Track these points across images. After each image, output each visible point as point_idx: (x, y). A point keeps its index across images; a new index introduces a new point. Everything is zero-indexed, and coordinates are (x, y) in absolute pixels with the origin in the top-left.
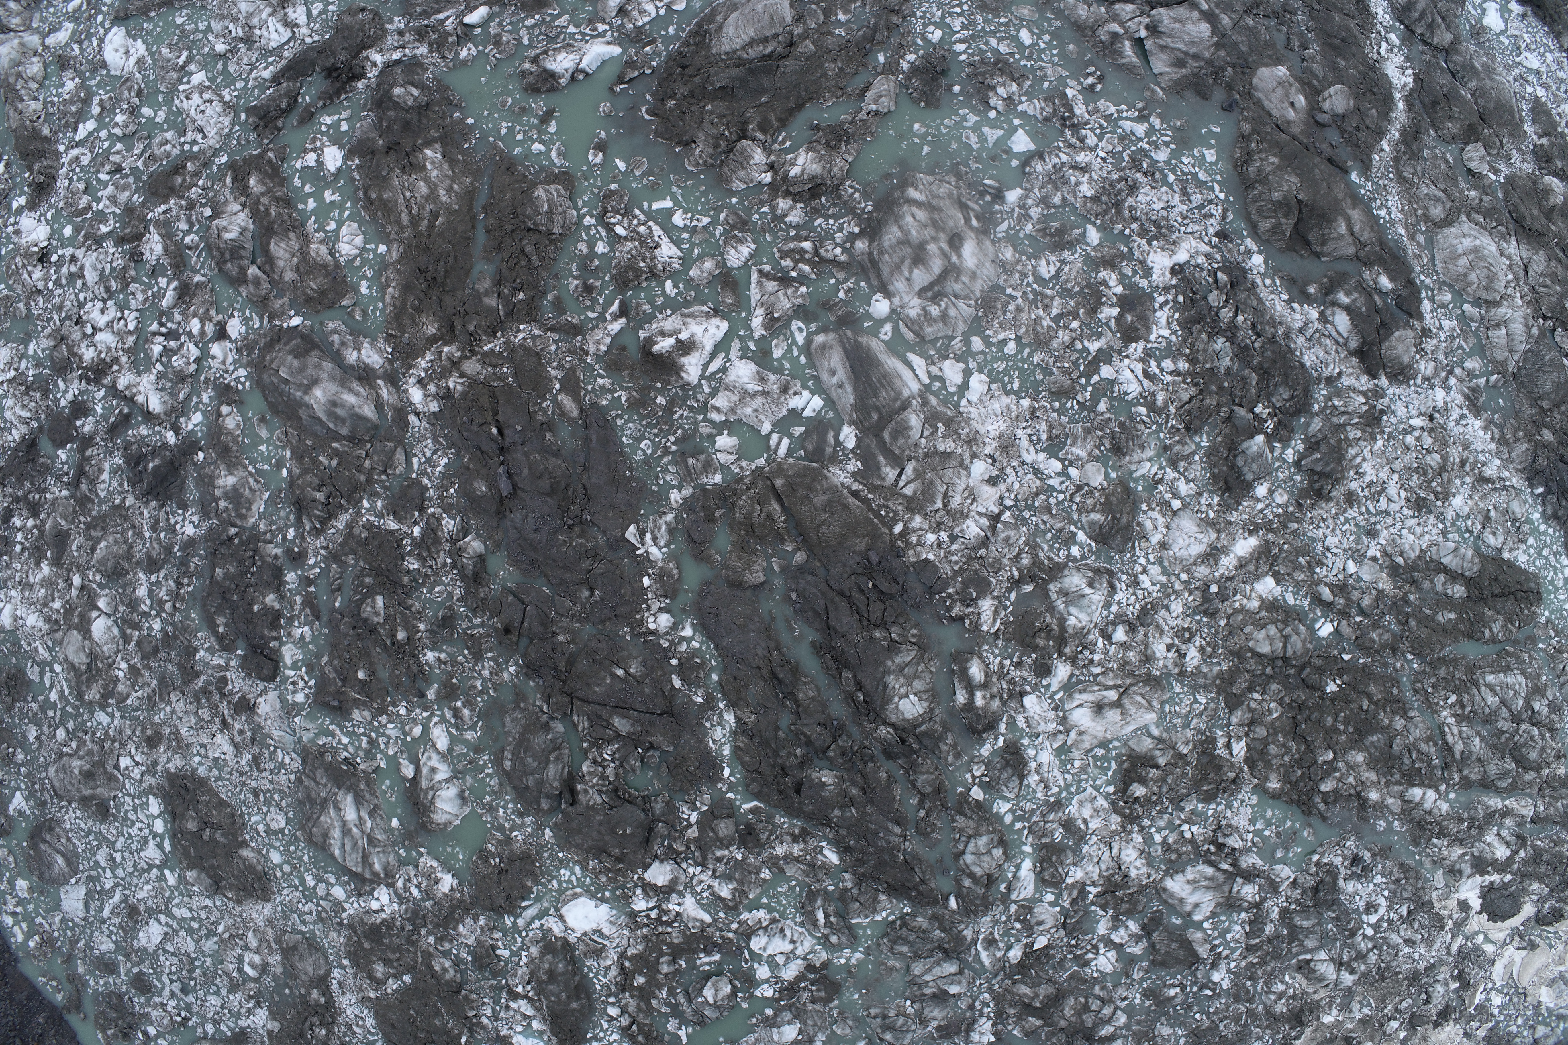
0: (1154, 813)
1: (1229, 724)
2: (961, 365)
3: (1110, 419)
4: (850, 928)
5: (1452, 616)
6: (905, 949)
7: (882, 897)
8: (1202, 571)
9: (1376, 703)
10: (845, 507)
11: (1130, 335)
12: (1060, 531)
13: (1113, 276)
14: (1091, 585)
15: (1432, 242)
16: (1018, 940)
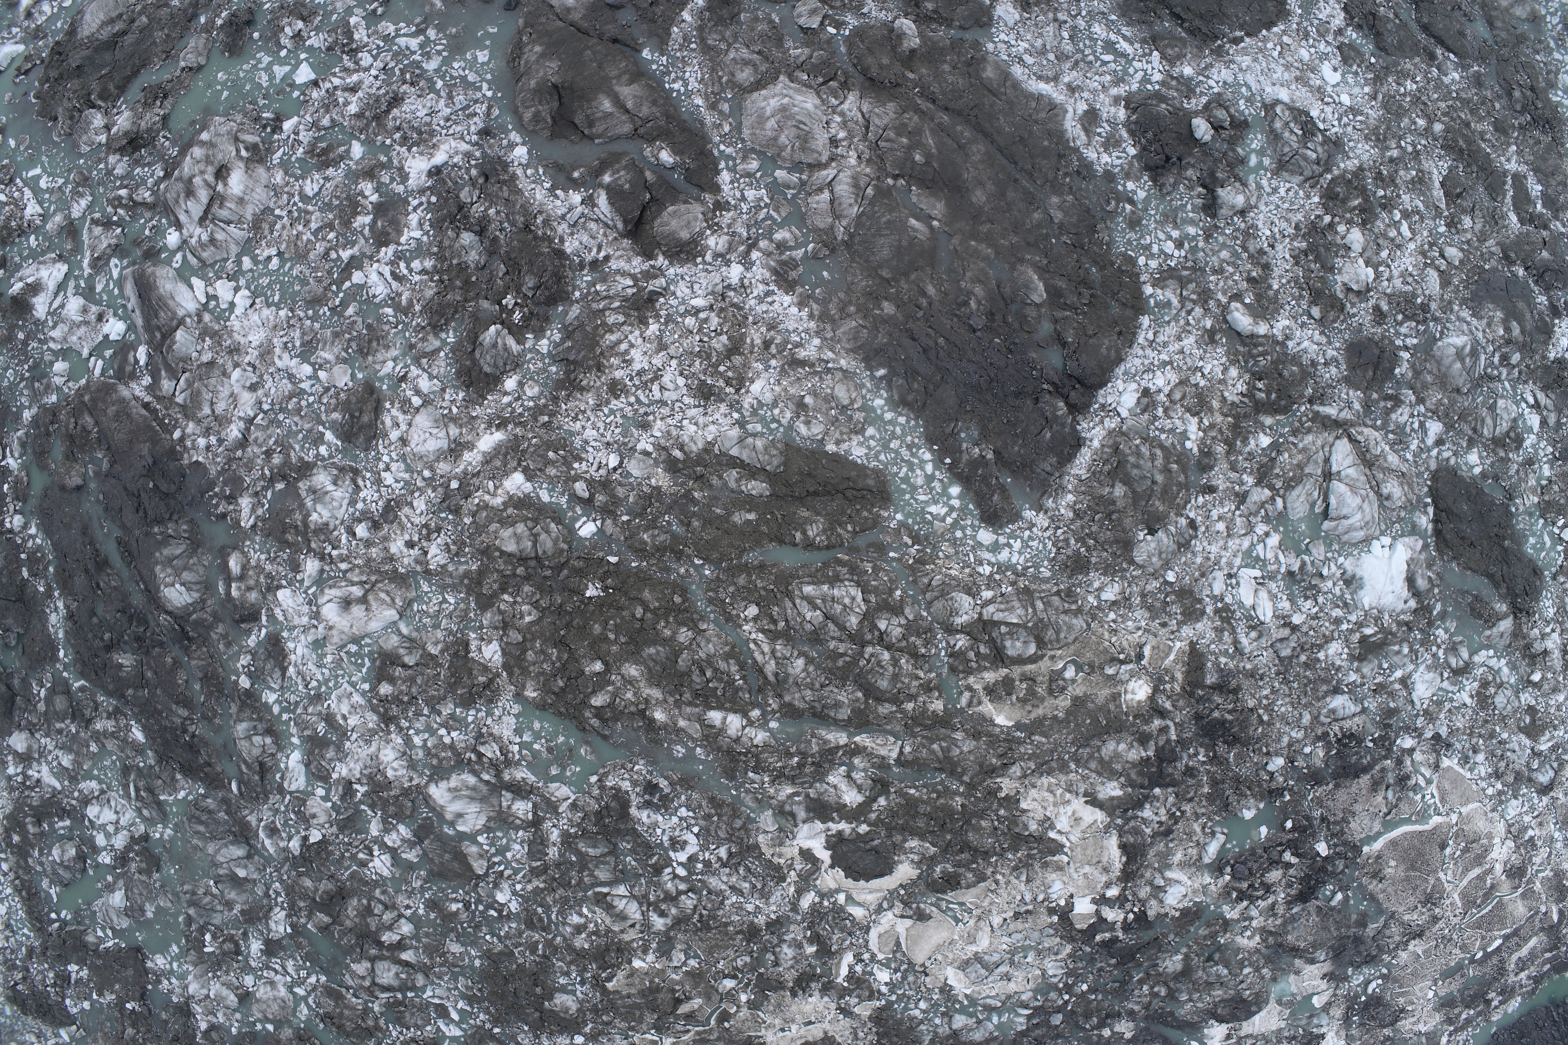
0: (410, 714)
1: (481, 627)
2: (233, 284)
3: (355, 322)
4: (160, 804)
5: (752, 516)
6: (201, 828)
7: (179, 776)
8: (443, 467)
9: (654, 612)
10: (129, 416)
11: (381, 239)
12: (310, 431)
13: (370, 186)
14: (335, 483)
15: (741, 109)
16: (298, 832)
